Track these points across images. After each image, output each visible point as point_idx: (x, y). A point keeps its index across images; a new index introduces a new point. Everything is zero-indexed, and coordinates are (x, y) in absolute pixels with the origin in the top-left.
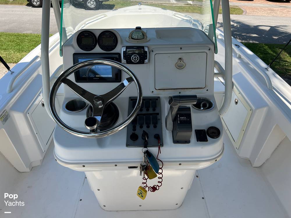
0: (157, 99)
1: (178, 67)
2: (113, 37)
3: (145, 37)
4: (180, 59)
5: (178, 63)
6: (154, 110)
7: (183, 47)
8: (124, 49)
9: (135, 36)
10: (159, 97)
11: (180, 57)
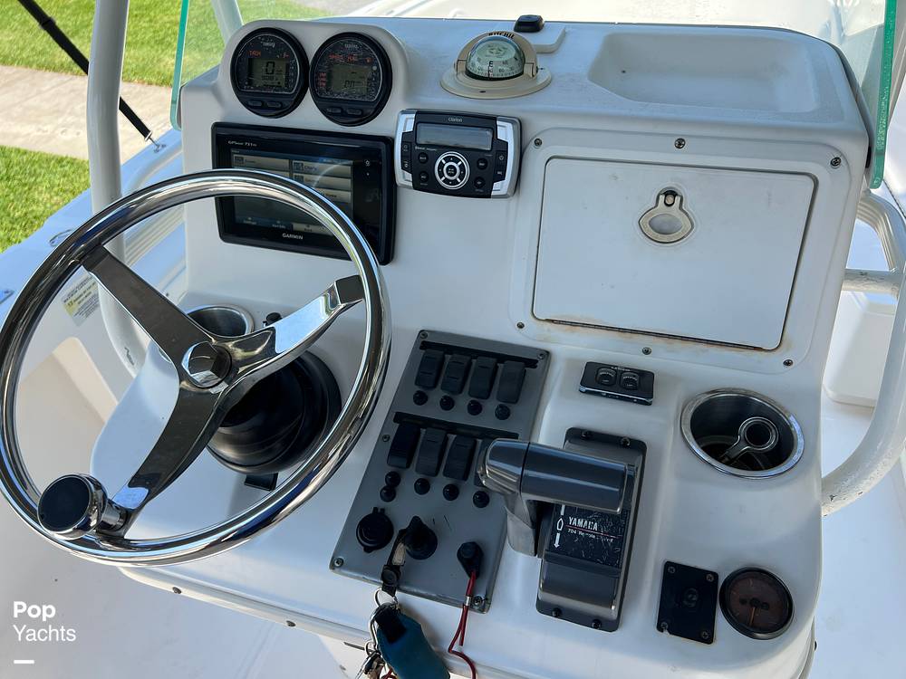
0: (532, 363)
1: (652, 233)
2: (371, 64)
3: (528, 70)
4: (671, 193)
5: (655, 213)
6: (503, 414)
7: (690, 136)
8: (407, 123)
9: (479, 60)
10: (546, 355)
11: (668, 184)
